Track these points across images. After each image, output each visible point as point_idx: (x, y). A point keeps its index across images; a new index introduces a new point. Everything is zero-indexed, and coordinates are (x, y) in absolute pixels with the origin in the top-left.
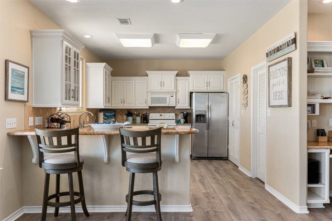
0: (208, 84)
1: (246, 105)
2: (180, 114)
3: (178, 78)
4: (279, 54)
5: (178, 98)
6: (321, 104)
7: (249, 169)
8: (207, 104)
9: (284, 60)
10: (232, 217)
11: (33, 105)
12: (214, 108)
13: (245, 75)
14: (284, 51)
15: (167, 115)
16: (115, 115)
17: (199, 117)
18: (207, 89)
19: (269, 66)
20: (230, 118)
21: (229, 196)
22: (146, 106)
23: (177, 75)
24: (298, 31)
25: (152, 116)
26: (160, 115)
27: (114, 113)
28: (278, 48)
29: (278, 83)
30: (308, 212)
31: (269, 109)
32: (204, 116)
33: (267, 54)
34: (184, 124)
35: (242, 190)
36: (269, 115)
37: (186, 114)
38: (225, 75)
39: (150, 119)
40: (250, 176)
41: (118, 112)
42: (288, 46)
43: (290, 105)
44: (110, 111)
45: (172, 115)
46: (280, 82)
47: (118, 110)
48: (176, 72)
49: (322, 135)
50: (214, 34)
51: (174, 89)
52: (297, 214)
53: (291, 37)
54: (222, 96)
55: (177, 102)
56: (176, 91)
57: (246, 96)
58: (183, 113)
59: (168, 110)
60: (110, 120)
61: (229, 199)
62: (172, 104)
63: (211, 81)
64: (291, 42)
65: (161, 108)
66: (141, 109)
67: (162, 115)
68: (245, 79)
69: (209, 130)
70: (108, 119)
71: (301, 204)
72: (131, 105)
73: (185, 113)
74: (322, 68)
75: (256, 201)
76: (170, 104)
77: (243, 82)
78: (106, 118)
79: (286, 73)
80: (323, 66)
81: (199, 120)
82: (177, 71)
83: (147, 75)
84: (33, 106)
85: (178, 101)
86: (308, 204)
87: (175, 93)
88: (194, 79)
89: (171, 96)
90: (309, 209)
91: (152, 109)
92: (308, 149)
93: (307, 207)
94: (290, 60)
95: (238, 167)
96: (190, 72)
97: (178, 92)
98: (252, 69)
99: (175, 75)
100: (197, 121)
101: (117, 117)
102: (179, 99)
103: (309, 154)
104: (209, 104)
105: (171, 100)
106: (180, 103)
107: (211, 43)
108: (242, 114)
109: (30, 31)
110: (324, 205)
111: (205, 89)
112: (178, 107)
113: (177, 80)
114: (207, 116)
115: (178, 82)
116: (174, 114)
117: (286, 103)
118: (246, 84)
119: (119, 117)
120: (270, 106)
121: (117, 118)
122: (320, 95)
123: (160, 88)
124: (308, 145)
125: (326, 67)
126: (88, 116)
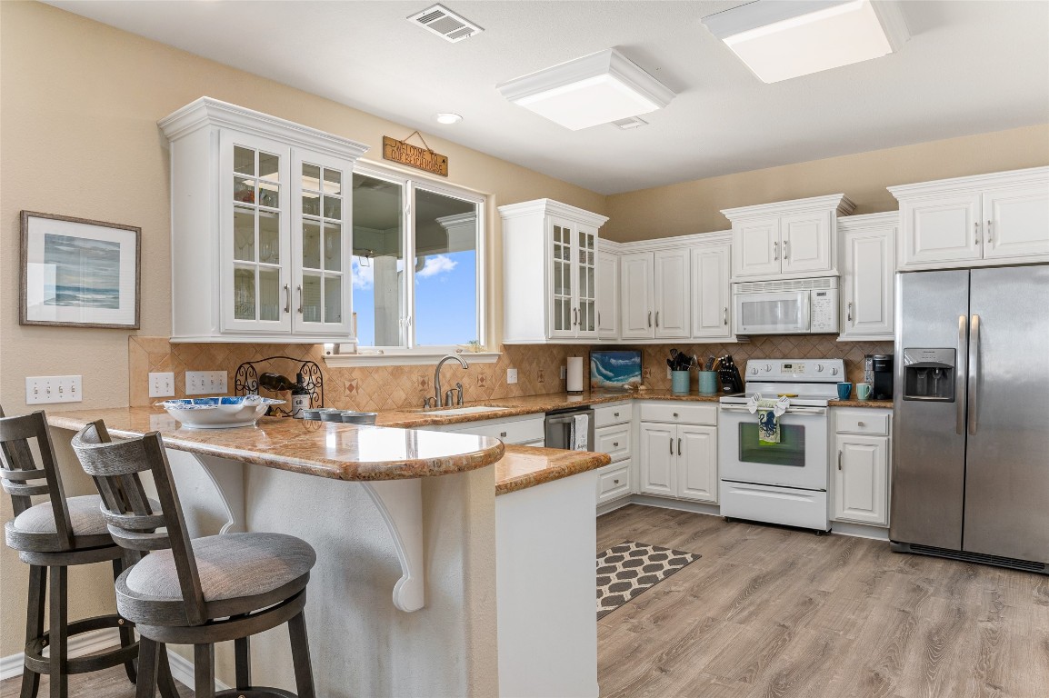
0: (985, 231)
3: (848, 221)
5: (848, 300)
8: (962, 320)
11: (173, 336)
15: (810, 368)
16: (641, 366)
17: (922, 377)
18: (978, 255)
22: (727, 333)
23: (844, 211)
25: (755, 368)
26: (786, 366)
27: (637, 360)
32: (946, 371)
34: (871, 403)
37: (881, 362)
39: (746, 379)
41: (650, 355)
44: (621, 353)
45: (833, 368)
47: (650, 351)
48: (836, 200)
51: (826, 266)
55: (845, 314)
56: (839, 273)
58: (871, 357)
59: (821, 348)
60: (622, 380)
62: (824, 323)
63: (998, 218)
65: (792, 339)
66: (722, 344)
67: (791, 366)
69: (971, 433)
70: (616, 376)
72: (678, 331)
73: (878, 357)
76: (814, 323)
78: (610, 374)
82: (841, 196)
83: (727, 226)
84: (171, 341)
85: (847, 311)
87: (833, 281)
88: (918, 215)
89: (819, 294)
91: (758, 344)
96: (895, 191)
97: (849, 278)
99: (834, 212)
100: (911, 390)
101: (648, 370)
102: (851, 305)
104: (974, 322)
105: (818, 309)
106: (857, 321)
109: (158, 125)
112: (848, 335)
113: (842, 230)
114: (960, 372)
115: (849, 237)
116: (838, 364)
119: (653, 371)
121: (648, 376)
123: (774, 266)
126: (514, 367)
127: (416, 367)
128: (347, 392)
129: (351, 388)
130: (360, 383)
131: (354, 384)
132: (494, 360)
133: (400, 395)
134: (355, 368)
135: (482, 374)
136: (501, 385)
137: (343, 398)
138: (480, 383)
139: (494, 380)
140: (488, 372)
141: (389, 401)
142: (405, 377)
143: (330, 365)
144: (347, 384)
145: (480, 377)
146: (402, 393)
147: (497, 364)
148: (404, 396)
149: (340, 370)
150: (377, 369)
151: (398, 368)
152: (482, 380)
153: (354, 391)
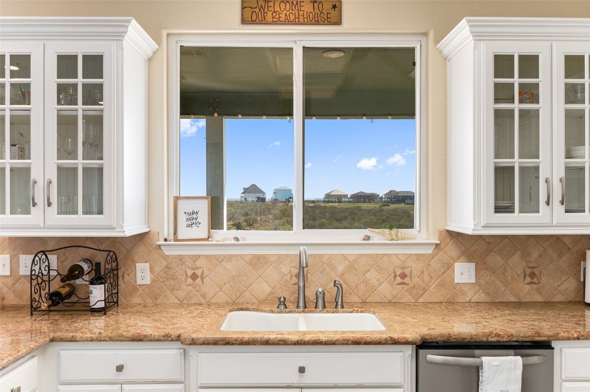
126: (470, 260)
127: (287, 256)
128: (190, 281)
129: (194, 277)
130: (206, 272)
131: (198, 272)
132: (429, 251)
133: (262, 288)
134: (199, 256)
135: (403, 268)
136: (441, 285)
137: (184, 286)
138: (399, 280)
139: (426, 278)
140: (415, 267)
141: (247, 294)
142: (271, 268)
143: (167, 252)
144: (190, 273)
145: (399, 272)
146: (265, 285)
147: (433, 256)
148: (268, 289)
149: (181, 258)
150: (230, 258)
151: (258, 258)
152: (403, 276)
153: (199, 280)
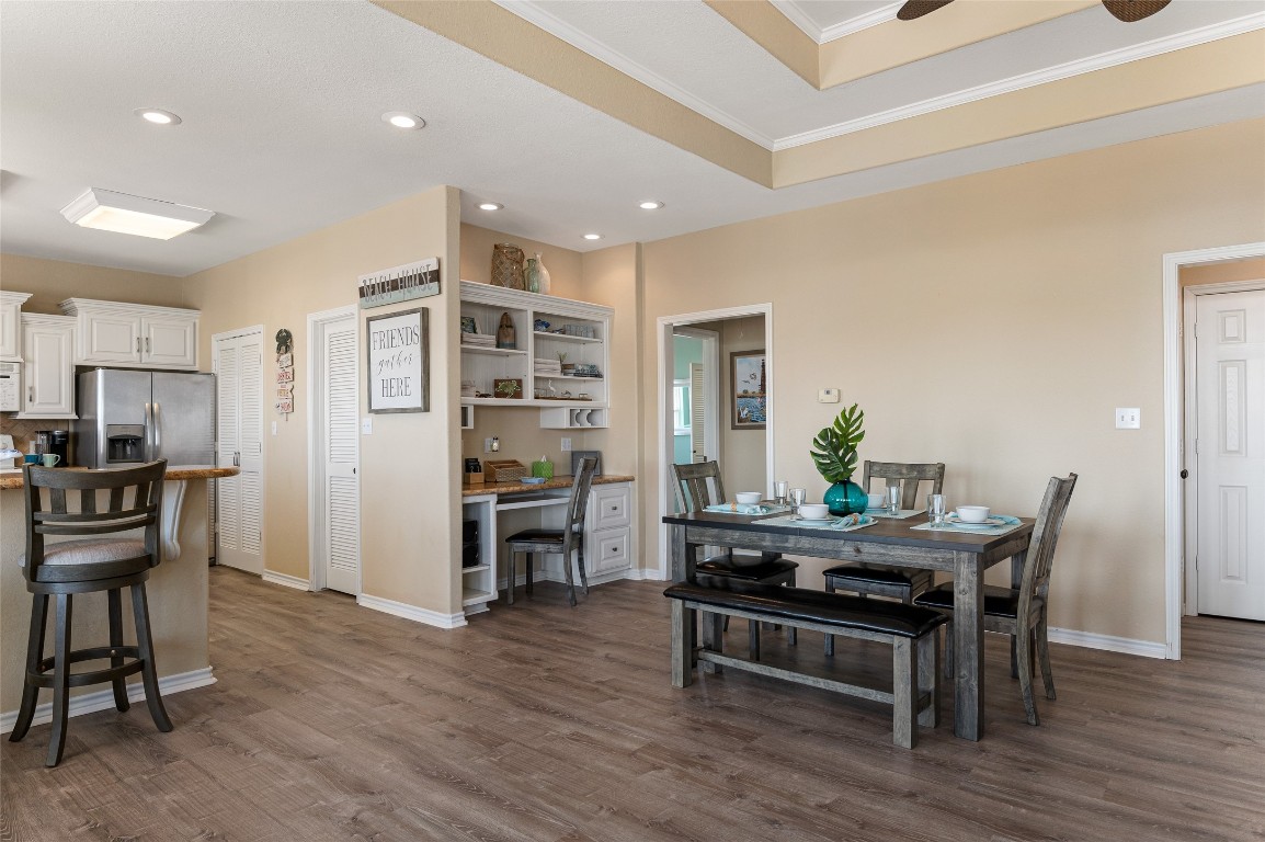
0: (143, 344)
1: (289, 408)
2: (34, 439)
3: (29, 317)
4: (396, 295)
5: (28, 383)
6: (477, 407)
7: (303, 573)
8: (147, 405)
9: (413, 311)
10: (327, 666)
12: (169, 418)
13: (285, 331)
14: (409, 292)
17: (119, 446)
18: (138, 360)
19: (369, 320)
20: (220, 446)
21: (287, 634)
23: (26, 307)
24: (443, 255)
28: (395, 281)
29: (396, 359)
30: (466, 623)
31: (369, 419)
32: (137, 441)
33: (361, 289)
35: (311, 618)
36: (367, 431)
37: (61, 436)
38: (197, 321)
40: (305, 588)
42: (421, 283)
43: (426, 408)
46: (402, 358)
48: (25, 297)
49: (475, 471)
50: (209, 213)
51: (13, 352)
52: (449, 630)
53: (428, 266)
54: (197, 383)
55: (25, 394)
56: (22, 360)
57: (289, 387)
58: (47, 433)
61: (292, 639)
62: (8, 403)
63: (152, 336)
64: (429, 277)
68: (284, 340)
71: (453, 610)
73: (56, 433)
74: (473, 334)
75: (355, 630)
77: (279, 349)
79: (417, 340)
80: (475, 332)
81: (119, 453)
82: (29, 295)
85: (28, 393)
86: (464, 609)
87: (16, 366)
88: (95, 325)
89: (2, 377)
90: (467, 618)
92: (464, 496)
93: (463, 613)
94: (425, 313)
95: (260, 577)
96: (77, 302)
97: (29, 366)
98: (310, 318)
99: (20, 307)
100: (112, 457)
102: (31, 388)
103: (466, 507)
104: (155, 406)
106: (37, 401)
107: (193, 231)
108: (274, 432)
110: (489, 604)
111: (133, 359)
112: (30, 413)
113: (24, 323)
114: (149, 442)
115: (30, 330)
117: (419, 404)
118: (289, 355)
120: (371, 411)
122: (474, 389)
124: (464, 489)
125: (480, 335)
